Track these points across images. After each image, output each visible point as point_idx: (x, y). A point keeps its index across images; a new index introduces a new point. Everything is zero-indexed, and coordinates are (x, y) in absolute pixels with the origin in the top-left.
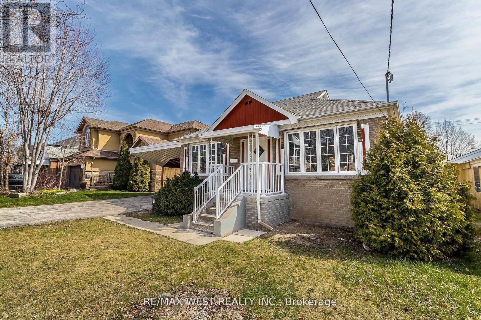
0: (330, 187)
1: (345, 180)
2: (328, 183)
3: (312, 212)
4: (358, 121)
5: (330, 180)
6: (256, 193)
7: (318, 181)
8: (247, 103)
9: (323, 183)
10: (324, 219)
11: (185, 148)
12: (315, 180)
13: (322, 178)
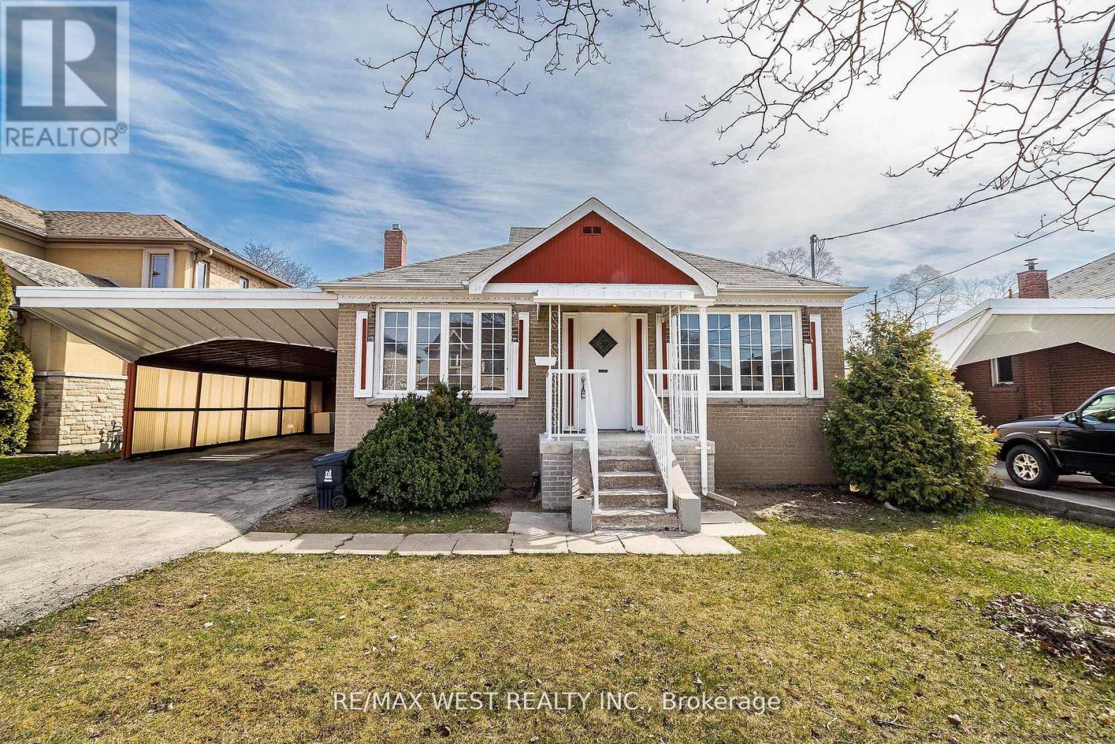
0: (761, 419)
1: (785, 406)
2: (757, 411)
3: (729, 465)
4: (804, 308)
5: (760, 406)
6: (697, 435)
7: (740, 408)
8: (587, 230)
9: (748, 411)
10: (751, 477)
11: (362, 315)
12: (735, 406)
13: (748, 403)
